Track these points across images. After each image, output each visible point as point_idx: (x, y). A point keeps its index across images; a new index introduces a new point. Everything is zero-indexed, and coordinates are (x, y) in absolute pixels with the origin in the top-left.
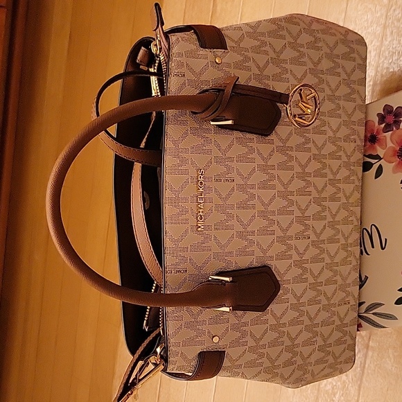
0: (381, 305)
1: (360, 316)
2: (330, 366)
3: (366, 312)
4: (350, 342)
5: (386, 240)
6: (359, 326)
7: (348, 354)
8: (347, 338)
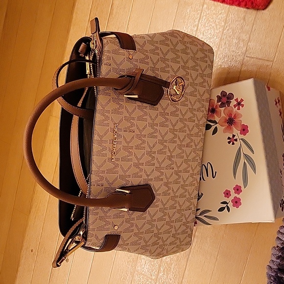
0: (209, 211)
1: (196, 217)
2: (177, 247)
3: (200, 215)
4: (189, 232)
5: (216, 172)
6: (196, 223)
7: (188, 239)
8: (189, 230)
